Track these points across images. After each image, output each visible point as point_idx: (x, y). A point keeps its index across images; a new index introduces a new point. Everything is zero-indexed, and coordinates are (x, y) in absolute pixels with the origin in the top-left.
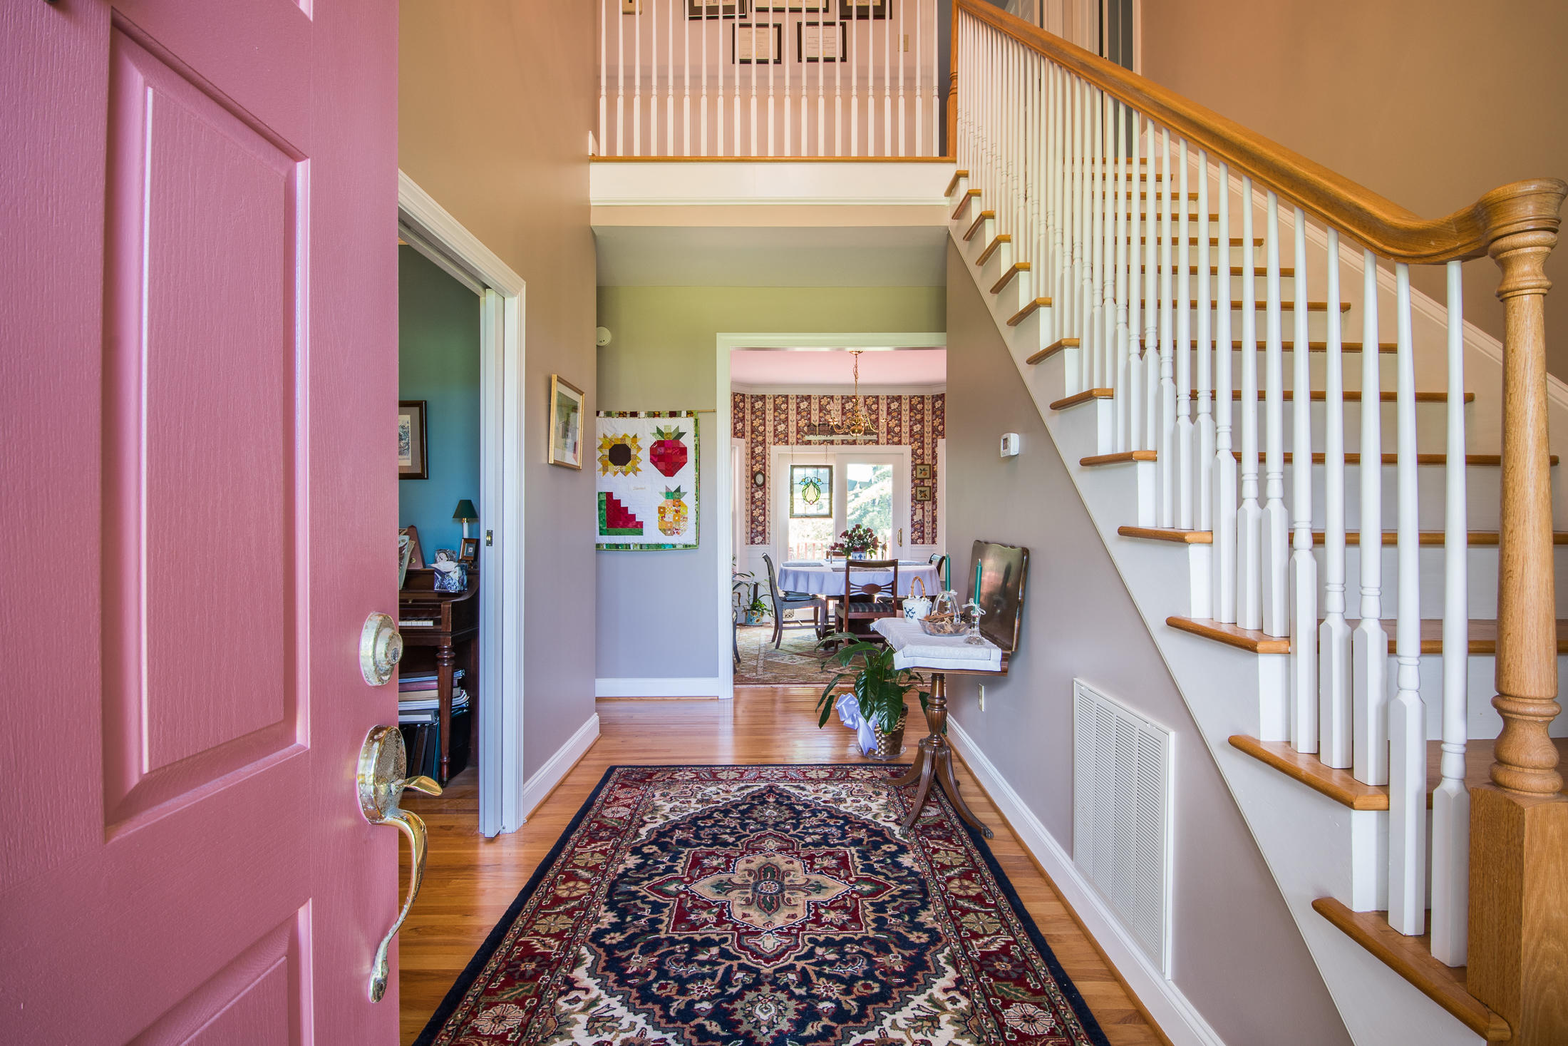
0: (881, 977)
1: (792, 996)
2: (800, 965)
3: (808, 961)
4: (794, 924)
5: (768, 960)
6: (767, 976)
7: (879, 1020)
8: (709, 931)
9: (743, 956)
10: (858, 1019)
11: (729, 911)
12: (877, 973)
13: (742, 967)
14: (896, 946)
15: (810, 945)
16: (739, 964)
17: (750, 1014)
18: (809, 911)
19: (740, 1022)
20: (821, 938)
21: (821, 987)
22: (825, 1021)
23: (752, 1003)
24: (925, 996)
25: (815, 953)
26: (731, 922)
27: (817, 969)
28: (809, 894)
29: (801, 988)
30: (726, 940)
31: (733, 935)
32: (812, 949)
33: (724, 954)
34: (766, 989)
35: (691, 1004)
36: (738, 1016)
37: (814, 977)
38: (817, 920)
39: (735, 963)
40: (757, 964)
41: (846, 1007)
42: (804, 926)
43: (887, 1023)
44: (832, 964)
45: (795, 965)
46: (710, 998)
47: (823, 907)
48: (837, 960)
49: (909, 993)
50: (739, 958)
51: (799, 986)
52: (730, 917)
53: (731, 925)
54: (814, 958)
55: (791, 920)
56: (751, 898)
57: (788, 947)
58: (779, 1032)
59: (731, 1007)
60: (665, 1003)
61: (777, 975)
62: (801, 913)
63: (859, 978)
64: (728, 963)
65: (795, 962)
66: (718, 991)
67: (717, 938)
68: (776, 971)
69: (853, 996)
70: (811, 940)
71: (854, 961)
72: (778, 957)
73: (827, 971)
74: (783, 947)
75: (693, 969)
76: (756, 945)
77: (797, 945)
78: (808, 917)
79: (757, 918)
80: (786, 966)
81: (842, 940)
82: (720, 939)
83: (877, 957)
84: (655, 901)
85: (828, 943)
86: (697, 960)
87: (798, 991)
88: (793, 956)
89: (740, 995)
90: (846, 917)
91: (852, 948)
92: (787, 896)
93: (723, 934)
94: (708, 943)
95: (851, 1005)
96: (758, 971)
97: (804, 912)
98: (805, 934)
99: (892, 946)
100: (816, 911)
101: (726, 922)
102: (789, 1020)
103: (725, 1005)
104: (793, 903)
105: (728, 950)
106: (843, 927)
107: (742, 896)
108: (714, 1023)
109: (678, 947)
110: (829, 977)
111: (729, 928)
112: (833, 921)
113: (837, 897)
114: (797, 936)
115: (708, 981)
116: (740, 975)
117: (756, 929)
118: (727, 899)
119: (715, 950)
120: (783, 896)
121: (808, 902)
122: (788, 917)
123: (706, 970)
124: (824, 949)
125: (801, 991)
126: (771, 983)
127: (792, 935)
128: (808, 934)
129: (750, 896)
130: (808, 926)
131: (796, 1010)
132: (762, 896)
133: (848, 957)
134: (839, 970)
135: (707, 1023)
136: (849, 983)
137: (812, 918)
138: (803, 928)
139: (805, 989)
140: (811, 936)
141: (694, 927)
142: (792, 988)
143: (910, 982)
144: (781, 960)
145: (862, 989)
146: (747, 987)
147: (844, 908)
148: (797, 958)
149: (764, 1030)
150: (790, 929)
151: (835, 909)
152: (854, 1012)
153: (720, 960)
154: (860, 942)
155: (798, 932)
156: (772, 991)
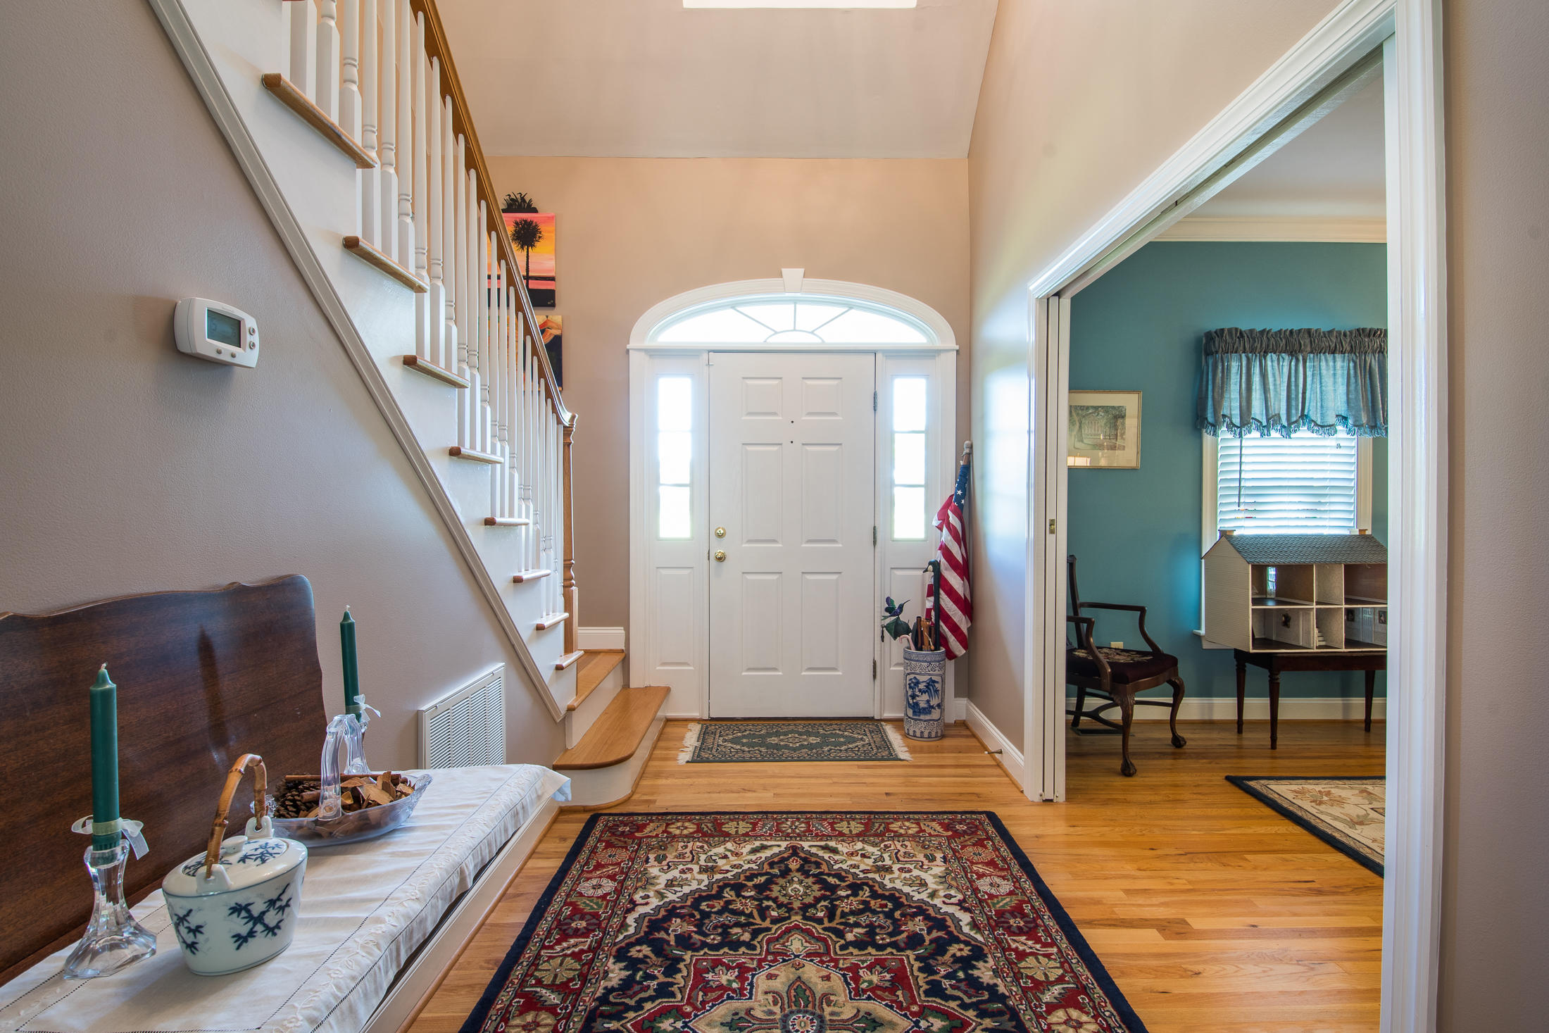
0: (696, 913)
1: (775, 900)
2: (767, 924)
3: (756, 927)
4: (771, 966)
5: (797, 927)
6: (797, 913)
7: (710, 886)
8: (863, 958)
9: (821, 931)
10: (726, 885)
11: (848, 984)
12: (698, 917)
13: (820, 921)
14: (668, 942)
15: (755, 942)
16: (823, 924)
17: (808, 887)
18: (751, 984)
19: (814, 883)
20: (743, 949)
21: (750, 906)
22: (750, 884)
23: (806, 894)
24: (666, 900)
25: (751, 934)
26: (841, 969)
27: (751, 920)
28: (748, 1012)
29: (767, 906)
30: (843, 948)
31: (836, 953)
32: (753, 939)
33: (840, 934)
34: (797, 905)
35: (855, 894)
36: (816, 887)
37: (755, 914)
38: (743, 969)
39: (827, 924)
40: (807, 924)
41: (733, 893)
42: (760, 966)
43: (706, 882)
44: (737, 924)
45: (771, 923)
46: (840, 898)
47: (734, 991)
48: (731, 928)
49: (677, 902)
50: (824, 929)
51: (768, 907)
52: (844, 975)
53: (841, 966)
54: (753, 929)
55: (772, 972)
56: (824, 1005)
57: (777, 940)
58: (784, 878)
59: (823, 892)
60: (874, 895)
61: (787, 915)
62: (761, 982)
63: (715, 913)
64: (833, 925)
65: (771, 926)
66: (837, 903)
67: (851, 949)
68: (789, 918)
69: (724, 899)
70: (754, 948)
71: (715, 927)
72: (788, 931)
73: (743, 918)
74: (782, 941)
75: (863, 919)
76: (809, 943)
77: (769, 942)
78: (753, 976)
79: (811, 972)
80: (779, 923)
81: (722, 948)
82: (847, 949)
83: (693, 931)
84: (946, 1001)
85: (735, 945)
86: (863, 927)
87: (770, 903)
88: (773, 931)
89: (817, 900)
90: (710, 976)
91: (714, 939)
92: (777, 1009)
93: (847, 955)
94: (860, 944)
95: (729, 894)
96: (805, 918)
97: (757, 983)
98: (760, 954)
99: (672, 943)
100: (743, 984)
101: (847, 969)
102: (777, 884)
103: (828, 893)
104: (770, 997)
105: (837, 937)
106: (717, 963)
107: (836, 1009)
108: (833, 882)
109: (888, 940)
110: (742, 913)
111: (841, 962)
112: (725, 971)
113: (711, 1007)
114: (768, 953)
115: (847, 910)
116: (821, 914)
117: (812, 961)
118: (856, 1003)
119: (850, 937)
120: (782, 1008)
121: (750, 998)
122: (776, 976)
123: (852, 920)
124: (742, 938)
125: (766, 903)
126: (793, 909)
127: (773, 953)
128: (756, 955)
129: (828, 1010)
130: (755, 965)
131: (771, 891)
132: (810, 1008)
133: (720, 930)
134: (733, 919)
135: (838, 883)
136: (725, 909)
137: (749, 975)
138: (760, 961)
139: (764, 905)
140: (754, 952)
141: (880, 962)
142: (774, 905)
143: (675, 908)
144: (784, 928)
145: (716, 904)
146: (813, 906)
147: (707, 989)
148: (768, 929)
149: (795, 879)
150: (775, 960)
151: (721, 987)
152: (728, 889)
153: (842, 927)
154: (704, 945)
155: (766, 957)
156: (791, 903)
